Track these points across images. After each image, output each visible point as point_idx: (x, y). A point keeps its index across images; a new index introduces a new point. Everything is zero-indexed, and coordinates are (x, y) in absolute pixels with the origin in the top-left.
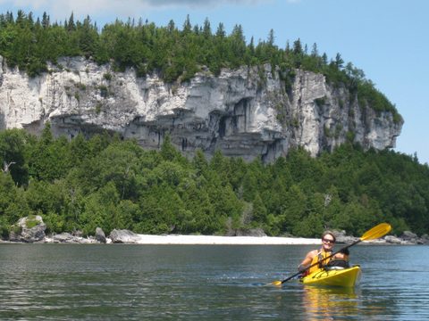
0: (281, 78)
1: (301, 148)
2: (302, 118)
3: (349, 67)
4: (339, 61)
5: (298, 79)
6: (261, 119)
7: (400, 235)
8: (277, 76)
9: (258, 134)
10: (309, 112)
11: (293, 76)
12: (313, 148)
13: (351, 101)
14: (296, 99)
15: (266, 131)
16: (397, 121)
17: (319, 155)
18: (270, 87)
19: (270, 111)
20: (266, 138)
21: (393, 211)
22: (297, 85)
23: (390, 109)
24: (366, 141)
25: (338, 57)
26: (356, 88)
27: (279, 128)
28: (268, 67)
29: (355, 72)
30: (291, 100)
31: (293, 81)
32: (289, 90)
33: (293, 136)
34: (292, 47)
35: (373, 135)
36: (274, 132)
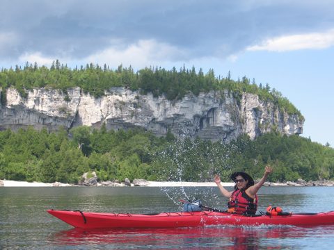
0: (234, 97)
1: (246, 135)
2: (246, 118)
3: (274, 90)
4: (268, 88)
5: (244, 97)
6: (222, 119)
7: (296, 181)
8: (231, 96)
9: (220, 127)
10: (250, 115)
11: (241, 96)
12: (252, 135)
13: (274, 109)
14: (243, 108)
15: (225, 125)
16: (302, 120)
17: (256, 137)
18: (228, 102)
19: (227, 114)
20: (225, 129)
21: (292, 168)
22: (243, 101)
23: (297, 113)
24: (284, 131)
25: (267, 85)
26: (277, 102)
27: (233, 124)
28: (226, 91)
29: (277, 93)
30: (240, 109)
31: (241, 99)
32: (239, 103)
33: (241, 128)
34: (241, 80)
35: (287, 128)
36: (230, 126)
